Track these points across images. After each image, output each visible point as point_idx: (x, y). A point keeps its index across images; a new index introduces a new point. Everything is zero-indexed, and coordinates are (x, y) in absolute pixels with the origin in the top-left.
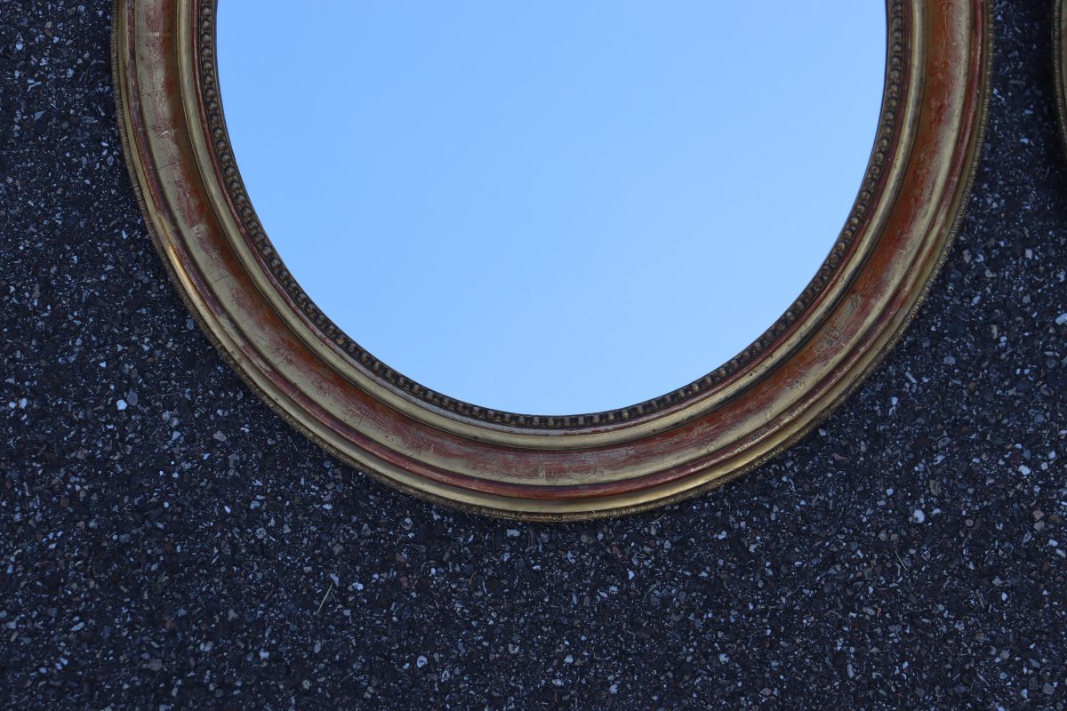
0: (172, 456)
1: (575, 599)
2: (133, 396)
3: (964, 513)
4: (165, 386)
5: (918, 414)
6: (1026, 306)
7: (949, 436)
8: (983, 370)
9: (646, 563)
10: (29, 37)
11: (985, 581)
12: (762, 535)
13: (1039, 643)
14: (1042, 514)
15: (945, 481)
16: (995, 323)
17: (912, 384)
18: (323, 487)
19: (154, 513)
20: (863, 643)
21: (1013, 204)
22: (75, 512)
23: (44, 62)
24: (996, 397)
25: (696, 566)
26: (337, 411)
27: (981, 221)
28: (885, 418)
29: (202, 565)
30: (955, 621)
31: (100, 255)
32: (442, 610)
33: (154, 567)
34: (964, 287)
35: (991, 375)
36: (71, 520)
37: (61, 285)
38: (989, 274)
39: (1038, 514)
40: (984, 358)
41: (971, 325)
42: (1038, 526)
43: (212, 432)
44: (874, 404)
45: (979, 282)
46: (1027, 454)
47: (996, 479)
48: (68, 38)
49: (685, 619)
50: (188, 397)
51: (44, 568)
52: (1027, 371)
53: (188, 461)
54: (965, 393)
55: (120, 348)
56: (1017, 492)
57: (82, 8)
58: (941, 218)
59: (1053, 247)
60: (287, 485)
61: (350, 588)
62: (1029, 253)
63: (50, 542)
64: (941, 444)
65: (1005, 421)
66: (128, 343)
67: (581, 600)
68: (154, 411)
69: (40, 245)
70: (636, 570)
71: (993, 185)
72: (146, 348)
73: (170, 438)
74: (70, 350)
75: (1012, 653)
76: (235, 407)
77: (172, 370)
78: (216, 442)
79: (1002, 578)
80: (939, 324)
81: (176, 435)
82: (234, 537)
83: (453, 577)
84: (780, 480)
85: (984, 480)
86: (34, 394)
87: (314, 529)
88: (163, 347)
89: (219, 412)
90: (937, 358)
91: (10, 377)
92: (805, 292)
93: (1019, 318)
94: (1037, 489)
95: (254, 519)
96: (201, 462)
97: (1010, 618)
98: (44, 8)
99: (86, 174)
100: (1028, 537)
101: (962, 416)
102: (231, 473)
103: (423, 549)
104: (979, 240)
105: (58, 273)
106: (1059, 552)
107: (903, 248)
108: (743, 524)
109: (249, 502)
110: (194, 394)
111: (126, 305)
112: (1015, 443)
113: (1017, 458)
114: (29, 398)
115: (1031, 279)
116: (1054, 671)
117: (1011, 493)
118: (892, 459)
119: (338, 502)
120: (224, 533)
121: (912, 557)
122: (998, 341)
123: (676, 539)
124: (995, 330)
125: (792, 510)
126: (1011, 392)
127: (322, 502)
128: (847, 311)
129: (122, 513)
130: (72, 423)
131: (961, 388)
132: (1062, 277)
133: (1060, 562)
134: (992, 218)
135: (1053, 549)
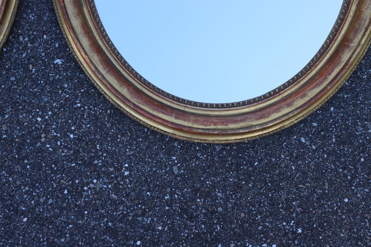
3: (15, 136)
6: (43, 57)
7: (11, 108)
8: (25, 82)
11: (21, 161)
13: (40, 183)
14: (45, 135)
15: (8, 125)
16: (31, 64)
21: (40, 17)
24: (30, 92)
27: (27, 24)
30: (9, 177)
34: (19, 50)
35: (29, 83)
38: (29, 45)
39: (43, 135)
40: (26, 77)
41: (22, 65)
42: (43, 140)
45: (25, 48)
46: (40, 113)
47: (28, 123)
52: (42, 82)
54: (18, 91)
56: (36, 127)
59: (54, 34)
62: (45, 37)
64: (8, 111)
65: (33, 101)
71: (32, 10)
75: (30, 187)
79: (28, 160)
80: (9, 65)
85: (23, 124)
90: (8, 78)
93: (40, 62)
94: (43, 126)
97: (30, 175)
100: (39, 144)
101: (16, 100)
104: (26, 32)
106: (50, 149)
112: (37, 109)
113: (37, 115)
115: (45, 46)
116: (44, 193)
117: (33, 128)
122: (32, 70)
124: (31, 66)
126: (36, 90)
131: (17, 89)
132: (57, 45)
133: (50, 153)
134: (31, 24)
135: (48, 148)
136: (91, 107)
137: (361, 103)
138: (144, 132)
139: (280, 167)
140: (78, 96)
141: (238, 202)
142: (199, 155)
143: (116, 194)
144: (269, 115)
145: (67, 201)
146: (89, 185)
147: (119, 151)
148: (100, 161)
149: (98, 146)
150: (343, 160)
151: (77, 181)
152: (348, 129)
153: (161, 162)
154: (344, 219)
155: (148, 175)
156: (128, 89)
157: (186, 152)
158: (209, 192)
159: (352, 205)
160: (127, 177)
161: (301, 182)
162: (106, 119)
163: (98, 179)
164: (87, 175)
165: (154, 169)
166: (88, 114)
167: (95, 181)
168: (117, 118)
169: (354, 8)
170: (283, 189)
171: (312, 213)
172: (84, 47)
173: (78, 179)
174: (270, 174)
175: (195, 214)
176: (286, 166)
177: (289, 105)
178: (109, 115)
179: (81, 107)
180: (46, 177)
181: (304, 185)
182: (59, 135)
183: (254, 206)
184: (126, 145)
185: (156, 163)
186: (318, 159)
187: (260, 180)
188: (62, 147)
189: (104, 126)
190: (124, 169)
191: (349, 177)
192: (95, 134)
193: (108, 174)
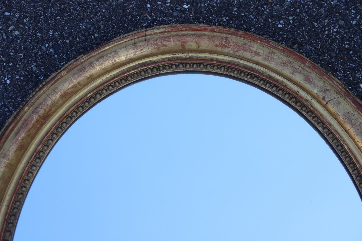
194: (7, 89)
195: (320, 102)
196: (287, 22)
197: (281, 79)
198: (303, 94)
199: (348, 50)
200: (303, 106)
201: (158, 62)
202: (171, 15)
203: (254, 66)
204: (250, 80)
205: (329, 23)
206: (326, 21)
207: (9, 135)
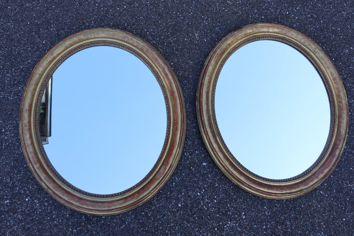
0: (37, 209)
1: (116, 229)
2: (29, 198)
3: (188, 204)
4: (35, 195)
5: (178, 186)
6: (197, 162)
7: (185, 189)
9: (129, 220)
10: (5, 128)
11: (193, 216)
12: (151, 212)
13: (203, 226)
15: (184, 198)
16: (191, 166)
17: (177, 180)
18: (66, 212)
19: (35, 220)
20: (171, 231)
21: (193, 143)
22: (20, 222)
23: (8, 133)
24: (193, 181)
25: (139, 220)
26: (66, 199)
28: (172, 187)
29: (45, 229)
30: (188, 224)
31: (21, 170)
32: (91, 234)
33: (36, 231)
34: (185, 160)
35: (191, 176)
36: (19, 224)
37: (14, 177)
38: (190, 157)
39: (202, 202)
40: (190, 173)
41: (187, 167)
42: (202, 204)
43: (44, 203)
44: (170, 185)
45: (188, 158)
46: (199, 191)
47: (194, 196)
48: (12, 128)
49: (138, 230)
50: (39, 197)
51: (14, 234)
52: (198, 175)
53: (40, 209)
54: (187, 180)
55: (26, 188)
56: (198, 198)
57: (15, 122)
58: (178, 149)
59: (201, 150)
60: (60, 212)
61: (73, 231)
62: (197, 152)
63: (15, 228)
64: (183, 191)
65: (195, 185)
66: (27, 187)
67: (118, 229)
68: (33, 200)
69: (9, 169)
70: (128, 222)
71: (189, 139)
72: (31, 188)
73: (36, 205)
74: (16, 190)
75: (198, 229)
76: (49, 198)
77: (36, 192)
78: (45, 205)
79: (196, 215)
80: (181, 168)
81: (38, 204)
82: (50, 224)
83: (93, 227)
84: (153, 201)
85: (191, 197)
86: (10, 199)
87: (65, 220)
88: (34, 187)
89: (46, 199)
90: (181, 174)
91: (5, 196)
92: (154, 165)
93: (196, 165)
94: (201, 197)
95: (54, 220)
96: (43, 209)
97: (198, 222)
98: (8, 123)
99: (17, 154)
100: (200, 206)
101: (187, 185)
102: (49, 211)
103: (87, 222)
104: (187, 150)
105: (13, 175)
106: (206, 208)
107: (172, 156)
108: (147, 211)
109: (53, 216)
110: (40, 196)
111: (26, 180)
112: (197, 189)
113: (197, 192)
114: (9, 200)
115: (197, 157)
116: (206, 231)
117: (196, 199)
118: (174, 195)
119: (70, 215)
120: (48, 223)
121: (179, 213)
122: (192, 170)
123: (135, 215)
124: (192, 167)
125: (156, 207)
126: (195, 179)
127: (67, 215)
128: (162, 169)
129: (28, 221)
130: (18, 204)
131: (186, 179)
132: (203, 156)
133: (206, 210)
134: (189, 146)
135: (205, 208)
136: (223, 186)
137: (343, 173)
138: (250, 196)
139: (313, 207)
140: (216, 181)
141: (297, 226)
142: (276, 205)
143: (240, 228)
144: (309, 183)
145: (217, 234)
146: (227, 225)
147: (239, 206)
148: (231, 212)
149: (229, 205)
150: (340, 200)
151: (221, 224)
152: (340, 185)
153: (259, 210)
154: (345, 229)
155: (254, 217)
156: (244, 177)
157: (270, 204)
158: (283, 222)
159: (347, 221)
160: (244, 219)
161: (323, 213)
162: (231, 191)
163: (231, 221)
164: (225, 220)
165: (257, 214)
166: (222, 189)
167: (229, 223)
168: (236, 190)
169: (336, 129)
170: (316, 217)
171: (330, 227)
172: (221, 158)
173: (221, 222)
174: (309, 210)
175: (278, 234)
176: (316, 206)
177: (317, 178)
178: (232, 189)
179: (218, 186)
180: (206, 222)
181: (325, 214)
182: (209, 201)
183: (304, 227)
184: (242, 203)
185: (257, 211)
186: (329, 201)
187: (305, 214)
188: (211, 207)
189: (230, 195)
190: (242, 215)
191: (344, 208)
192: (226, 199)
193: (235, 219)
194: (205, 43)
195: (313, 53)
196: (297, 25)
197: (300, 44)
198: (307, 49)
199: (317, 36)
200: (307, 53)
201: (259, 35)
202: (258, 20)
203: (291, 39)
204: (289, 44)
205: (310, 26)
206: (309, 26)
207: (213, 58)
